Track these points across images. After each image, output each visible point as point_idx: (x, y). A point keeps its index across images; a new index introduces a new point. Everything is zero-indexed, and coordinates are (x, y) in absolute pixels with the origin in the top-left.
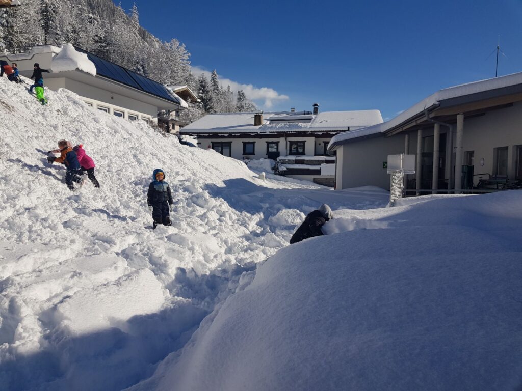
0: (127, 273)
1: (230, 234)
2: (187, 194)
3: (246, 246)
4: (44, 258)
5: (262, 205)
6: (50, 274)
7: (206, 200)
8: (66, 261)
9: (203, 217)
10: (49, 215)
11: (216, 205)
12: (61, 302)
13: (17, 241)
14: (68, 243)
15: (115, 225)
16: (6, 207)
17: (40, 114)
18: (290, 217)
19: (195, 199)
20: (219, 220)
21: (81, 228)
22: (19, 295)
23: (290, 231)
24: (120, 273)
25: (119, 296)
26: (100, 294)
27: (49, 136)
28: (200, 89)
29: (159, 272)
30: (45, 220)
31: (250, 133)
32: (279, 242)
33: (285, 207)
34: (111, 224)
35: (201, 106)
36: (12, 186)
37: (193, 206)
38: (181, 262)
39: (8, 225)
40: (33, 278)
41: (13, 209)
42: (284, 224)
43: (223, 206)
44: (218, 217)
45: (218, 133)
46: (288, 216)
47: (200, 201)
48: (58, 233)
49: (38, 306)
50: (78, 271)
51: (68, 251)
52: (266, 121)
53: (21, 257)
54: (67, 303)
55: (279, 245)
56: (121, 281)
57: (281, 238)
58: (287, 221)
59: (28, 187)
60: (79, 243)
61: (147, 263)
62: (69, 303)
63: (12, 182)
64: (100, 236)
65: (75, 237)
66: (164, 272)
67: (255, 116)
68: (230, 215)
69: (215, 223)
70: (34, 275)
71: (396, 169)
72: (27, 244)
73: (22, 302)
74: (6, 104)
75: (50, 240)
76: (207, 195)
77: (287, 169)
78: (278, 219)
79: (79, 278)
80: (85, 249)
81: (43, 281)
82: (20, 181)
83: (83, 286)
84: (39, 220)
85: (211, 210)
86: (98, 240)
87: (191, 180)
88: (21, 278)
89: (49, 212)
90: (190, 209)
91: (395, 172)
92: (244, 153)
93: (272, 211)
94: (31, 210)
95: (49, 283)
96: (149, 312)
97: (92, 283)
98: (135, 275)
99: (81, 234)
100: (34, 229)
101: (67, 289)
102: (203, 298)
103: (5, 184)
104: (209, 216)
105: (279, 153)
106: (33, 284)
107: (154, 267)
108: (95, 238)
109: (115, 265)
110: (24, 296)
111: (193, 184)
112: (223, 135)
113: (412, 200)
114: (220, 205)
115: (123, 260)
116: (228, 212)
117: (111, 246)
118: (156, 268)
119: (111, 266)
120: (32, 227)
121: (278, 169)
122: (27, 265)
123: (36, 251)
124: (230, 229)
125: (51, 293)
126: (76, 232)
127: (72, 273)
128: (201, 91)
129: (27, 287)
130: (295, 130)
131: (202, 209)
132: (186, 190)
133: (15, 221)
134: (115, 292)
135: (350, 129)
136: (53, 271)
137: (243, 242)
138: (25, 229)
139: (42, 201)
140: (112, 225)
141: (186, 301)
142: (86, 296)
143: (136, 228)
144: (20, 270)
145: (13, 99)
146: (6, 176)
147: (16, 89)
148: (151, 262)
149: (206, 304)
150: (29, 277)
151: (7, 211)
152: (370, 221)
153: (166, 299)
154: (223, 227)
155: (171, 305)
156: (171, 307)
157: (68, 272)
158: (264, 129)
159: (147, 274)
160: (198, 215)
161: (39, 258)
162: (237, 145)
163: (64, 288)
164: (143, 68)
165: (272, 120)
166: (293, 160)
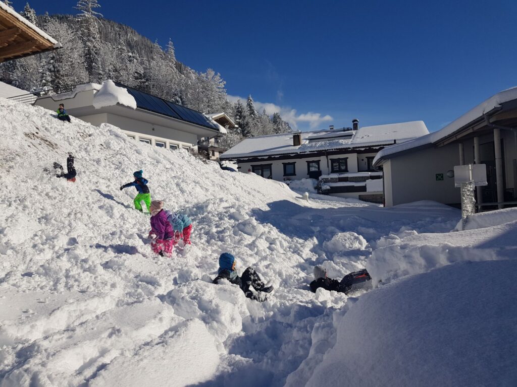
0: (174, 324)
1: (283, 263)
2: (232, 221)
3: (303, 278)
4: (80, 310)
5: (313, 228)
6: (84, 333)
7: (254, 227)
8: (104, 314)
9: (252, 246)
10: (89, 256)
11: (265, 232)
12: (94, 376)
13: (51, 290)
14: (108, 287)
15: (160, 263)
16: (44, 250)
17: (82, 150)
18: (348, 241)
19: (242, 227)
20: (269, 248)
21: (123, 268)
22: (43, 369)
23: (350, 258)
24: (166, 325)
25: (165, 361)
26: (142, 360)
27: (91, 170)
28: (237, 115)
29: (211, 319)
30: (85, 261)
31: (290, 154)
32: (339, 271)
33: (340, 230)
34: (155, 261)
35: (239, 132)
36: (53, 225)
37: (240, 235)
38: (234, 305)
39: (44, 271)
40: (64, 340)
41: (52, 251)
42: (341, 249)
43: (272, 232)
44: (268, 245)
45: (257, 156)
46: (345, 240)
47: (248, 229)
48: (97, 277)
49: (66, 383)
50: (117, 327)
51: (108, 299)
52: (305, 141)
53: (53, 311)
54: (101, 377)
55: (339, 274)
56: (167, 336)
57: (341, 266)
58: (344, 246)
59: (69, 225)
60: (120, 287)
61: (196, 309)
62: (103, 377)
63: (53, 221)
64: (144, 277)
65: (117, 279)
66: (217, 319)
67: (294, 136)
68: (281, 242)
69: (265, 252)
70: (66, 335)
71: (465, 181)
72: (63, 293)
73: (46, 378)
74: (50, 142)
75: (88, 287)
76: (254, 222)
77: (331, 187)
78: (334, 244)
79: (117, 336)
80: (127, 294)
81: (75, 344)
82: (61, 219)
83: (123, 347)
84: (79, 261)
85: (260, 237)
86: (141, 281)
87: (236, 207)
88: (50, 342)
89: (90, 251)
90: (237, 238)
91: (465, 185)
92: (285, 174)
93: (325, 235)
94: (70, 250)
95: (82, 347)
96: (203, 380)
97: (134, 342)
98: (184, 329)
99: (123, 275)
100: (71, 273)
101: (103, 353)
102: (264, 351)
103: (46, 224)
104: (259, 245)
105: (321, 171)
106: (63, 350)
107: (204, 313)
108: (138, 279)
109: (160, 316)
110: (50, 369)
111: (238, 210)
112: (262, 157)
113: (489, 214)
114: (269, 232)
115: (168, 308)
116: (278, 238)
117: (155, 288)
118: (207, 315)
119: (155, 317)
120: (69, 272)
121: (321, 188)
122: (60, 320)
123: (71, 301)
124: (283, 259)
125: (85, 358)
126: (118, 274)
127: (110, 330)
128: (238, 117)
129: (54, 354)
130: (335, 148)
131: (249, 237)
132: (231, 217)
133: (51, 266)
134: (160, 355)
135: (397, 142)
136: (88, 329)
137: (299, 273)
138: (62, 274)
139: (83, 239)
140: (156, 263)
141: (247, 362)
142: (125, 365)
143: (181, 265)
144: (52, 327)
145: (56, 137)
146: (47, 215)
147: (59, 127)
148: (201, 307)
149: (270, 361)
150: (59, 339)
151: (46, 253)
152: (467, 248)
153: (222, 358)
154: (275, 256)
155: (228, 367)
156: (228, 372)
157: (106, 329)
158: (303, 149)
159: (197, 326)
160: (246, 243)
161: (74, 311)
162: (277, 166)
163: (100, 350)
164: (181, 100)
165: (311, 140)
166: (336, 178)
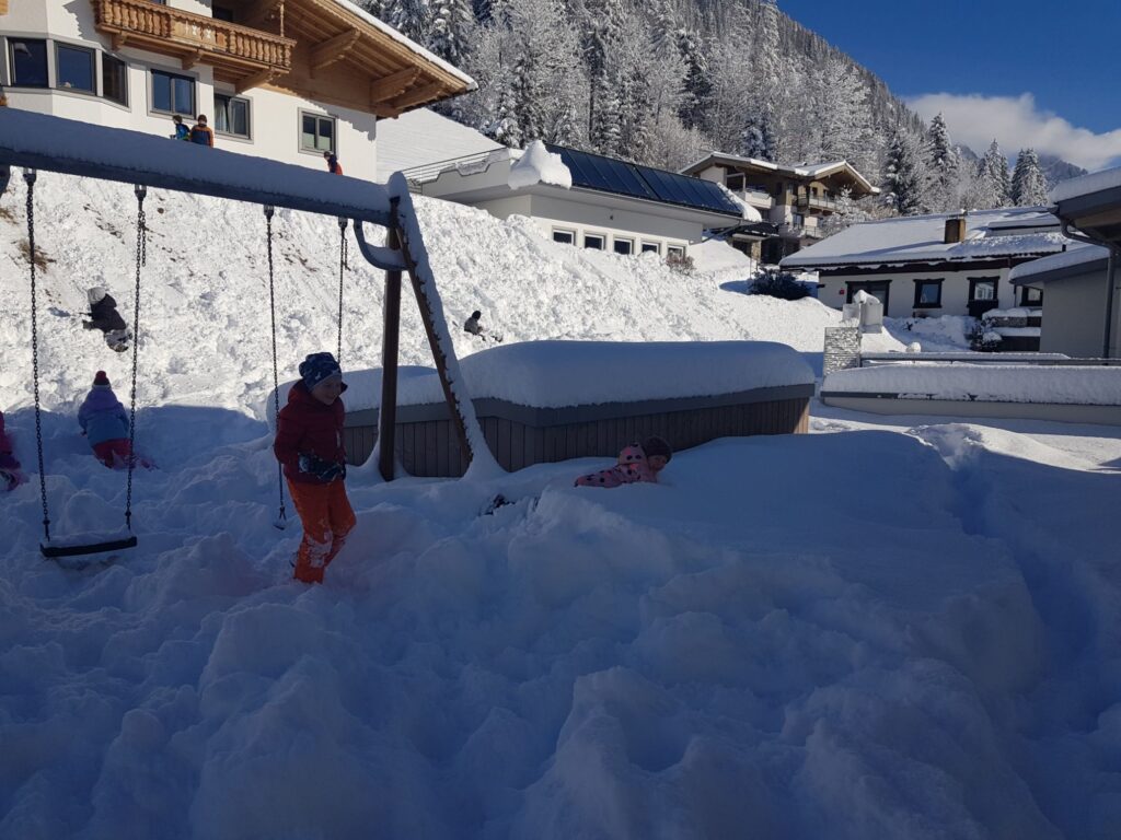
31: (928, 260)
35: (890, 201)
45: (858, 264)
52: (978, 231)
67: (948, 222)
77: (1003, 337)
92: (917, 304)
105: (997, 302)
112: (867, 266)
121: (981, 337)
128: (892, 168)
130: (1033, 251)
158: (960, 251)
162: (903, 286)
165: (994, 230)
166: (1022, 319)
